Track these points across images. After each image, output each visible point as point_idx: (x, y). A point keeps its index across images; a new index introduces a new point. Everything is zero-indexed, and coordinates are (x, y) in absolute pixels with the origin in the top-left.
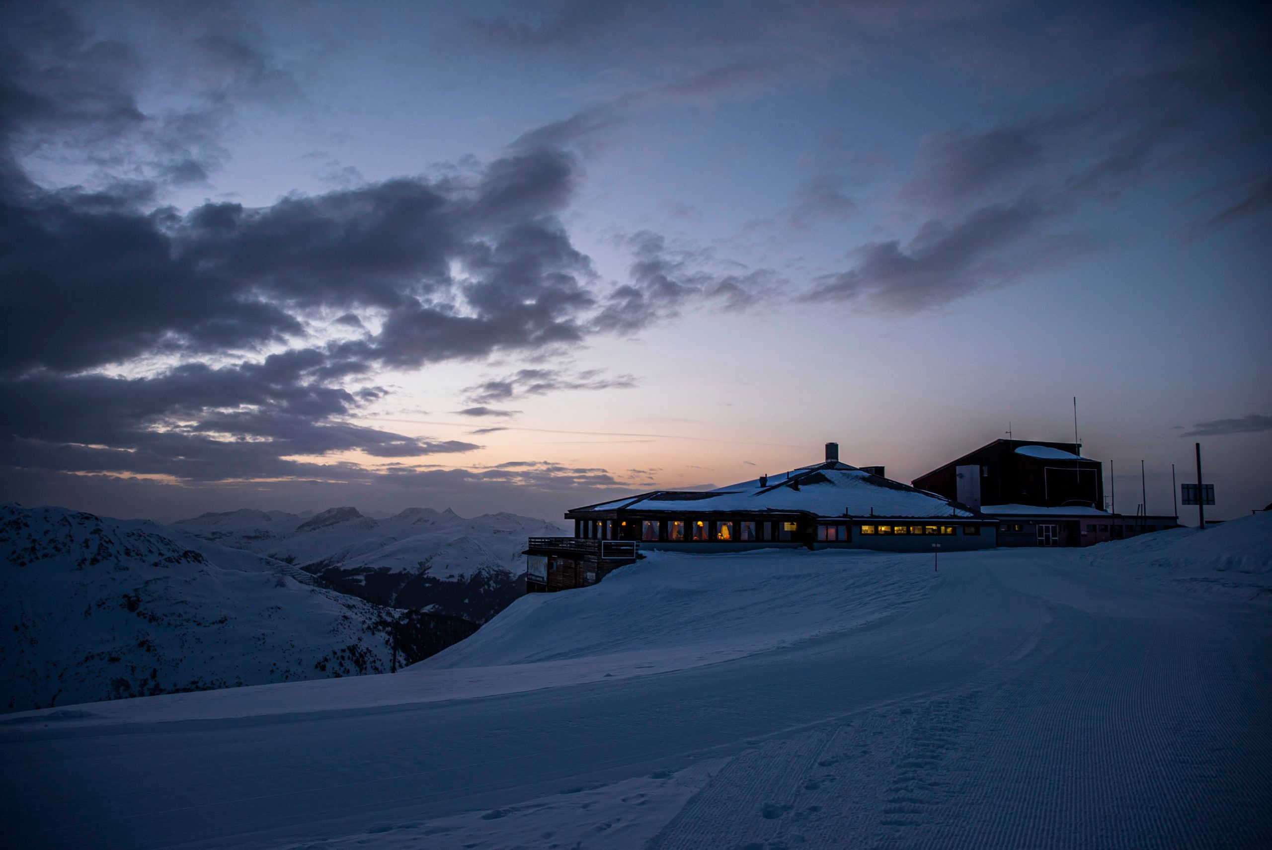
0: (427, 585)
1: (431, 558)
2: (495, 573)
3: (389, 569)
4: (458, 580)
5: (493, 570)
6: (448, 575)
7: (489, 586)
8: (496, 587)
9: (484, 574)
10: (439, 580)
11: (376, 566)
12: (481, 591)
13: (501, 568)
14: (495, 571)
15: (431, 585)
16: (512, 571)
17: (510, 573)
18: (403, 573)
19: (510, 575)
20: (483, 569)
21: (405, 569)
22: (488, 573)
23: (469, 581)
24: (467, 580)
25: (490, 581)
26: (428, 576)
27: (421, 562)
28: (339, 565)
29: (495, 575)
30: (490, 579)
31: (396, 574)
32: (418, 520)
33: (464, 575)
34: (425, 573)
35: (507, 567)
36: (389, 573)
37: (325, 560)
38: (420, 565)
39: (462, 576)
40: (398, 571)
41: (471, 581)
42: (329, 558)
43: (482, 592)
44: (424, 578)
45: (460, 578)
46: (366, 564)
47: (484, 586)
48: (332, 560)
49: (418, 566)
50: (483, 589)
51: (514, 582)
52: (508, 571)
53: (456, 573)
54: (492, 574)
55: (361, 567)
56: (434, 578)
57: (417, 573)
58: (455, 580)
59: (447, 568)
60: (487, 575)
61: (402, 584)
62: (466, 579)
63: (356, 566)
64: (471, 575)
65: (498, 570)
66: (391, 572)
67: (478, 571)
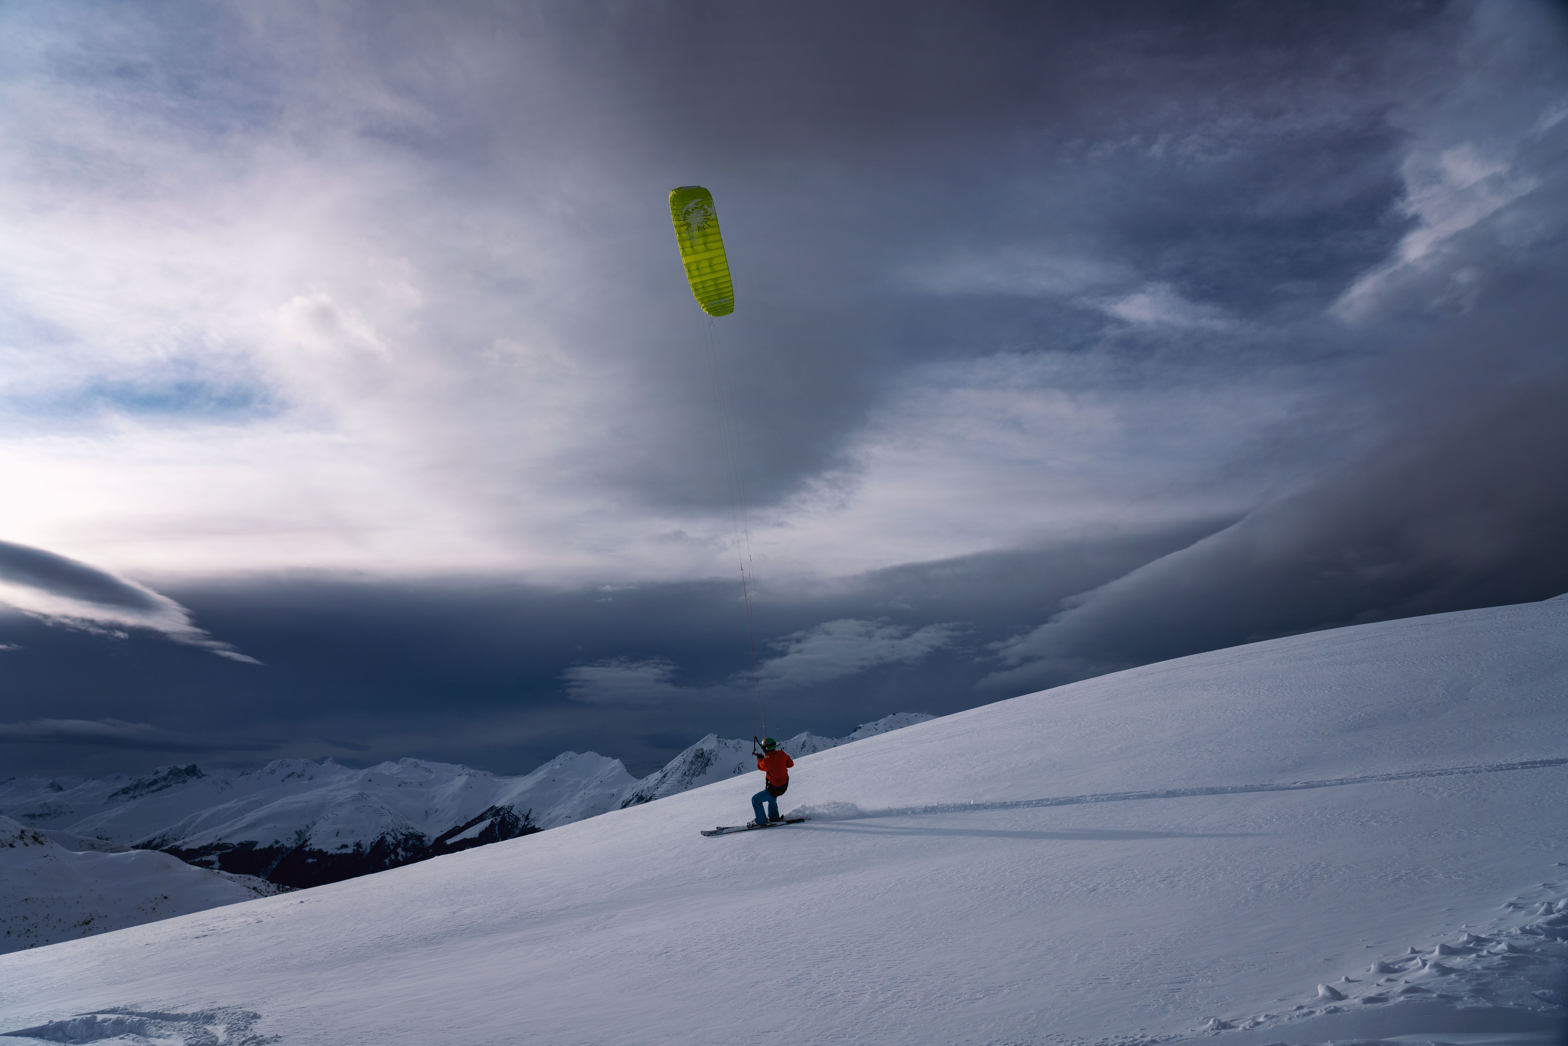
0: (310, 861)
1: (314, 824)
2: (404, 837)
3: (254, 844)
4: (354, 850)
5: (402, 834)
6: (340, 845)
7: (397, 854)
8: (406, 855)
9: (390, 839)
10: (327, 852)
11: (235, 841)
12: (386, 862)
13: (411, 831)
14: (404, 835)
15: (315, 860)
16: (427, 834)
17: (423, 836)
18: (275, 847)
19: (424, 839)
20: (388, 834)
21: (277, 842)
22: (394, 838)
23: (368, 850)
24: (366, 849)
25: (397, 848)
26: (311, 848)
27: (300, 831)
28: (177, 843)
29: (404, 839)
30: (397, 846)
31: (264, 849)
32: (289, 776)
33: (361, 843)
34: (307, 845)
35: (419, 829)
36: (255, 849)
37: (155, 839)
38: (299, 836)
39: (358, 845)
40: (267, 846)
41: (371, 850)
42: (161, 836)
43: (388, 864)
44: (306, 851)
45: (356, 848)
46: (220, 840)
47: (390, 856)
48: (166, 838)
49: (296, 836)
50: (389, 860)
51: (430, 847)
52: (421, 834)
53: (350, 841)
54: (400, 839)
55: (212, 844)
56: (320, 851)
57: (294, 845)
58: (349, 851)
59: (337, 835)
60: (394, 841)
61: (273, 862)
62: (364, 848)
63: (205, 843)
64: (371, 843)
65: (407, 833)
66: (258, 847)
67: (380, 837)
